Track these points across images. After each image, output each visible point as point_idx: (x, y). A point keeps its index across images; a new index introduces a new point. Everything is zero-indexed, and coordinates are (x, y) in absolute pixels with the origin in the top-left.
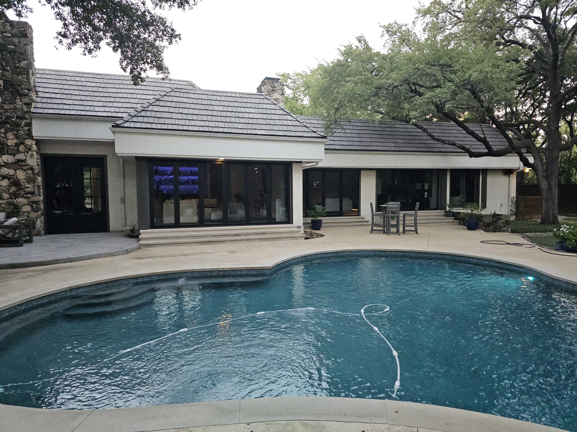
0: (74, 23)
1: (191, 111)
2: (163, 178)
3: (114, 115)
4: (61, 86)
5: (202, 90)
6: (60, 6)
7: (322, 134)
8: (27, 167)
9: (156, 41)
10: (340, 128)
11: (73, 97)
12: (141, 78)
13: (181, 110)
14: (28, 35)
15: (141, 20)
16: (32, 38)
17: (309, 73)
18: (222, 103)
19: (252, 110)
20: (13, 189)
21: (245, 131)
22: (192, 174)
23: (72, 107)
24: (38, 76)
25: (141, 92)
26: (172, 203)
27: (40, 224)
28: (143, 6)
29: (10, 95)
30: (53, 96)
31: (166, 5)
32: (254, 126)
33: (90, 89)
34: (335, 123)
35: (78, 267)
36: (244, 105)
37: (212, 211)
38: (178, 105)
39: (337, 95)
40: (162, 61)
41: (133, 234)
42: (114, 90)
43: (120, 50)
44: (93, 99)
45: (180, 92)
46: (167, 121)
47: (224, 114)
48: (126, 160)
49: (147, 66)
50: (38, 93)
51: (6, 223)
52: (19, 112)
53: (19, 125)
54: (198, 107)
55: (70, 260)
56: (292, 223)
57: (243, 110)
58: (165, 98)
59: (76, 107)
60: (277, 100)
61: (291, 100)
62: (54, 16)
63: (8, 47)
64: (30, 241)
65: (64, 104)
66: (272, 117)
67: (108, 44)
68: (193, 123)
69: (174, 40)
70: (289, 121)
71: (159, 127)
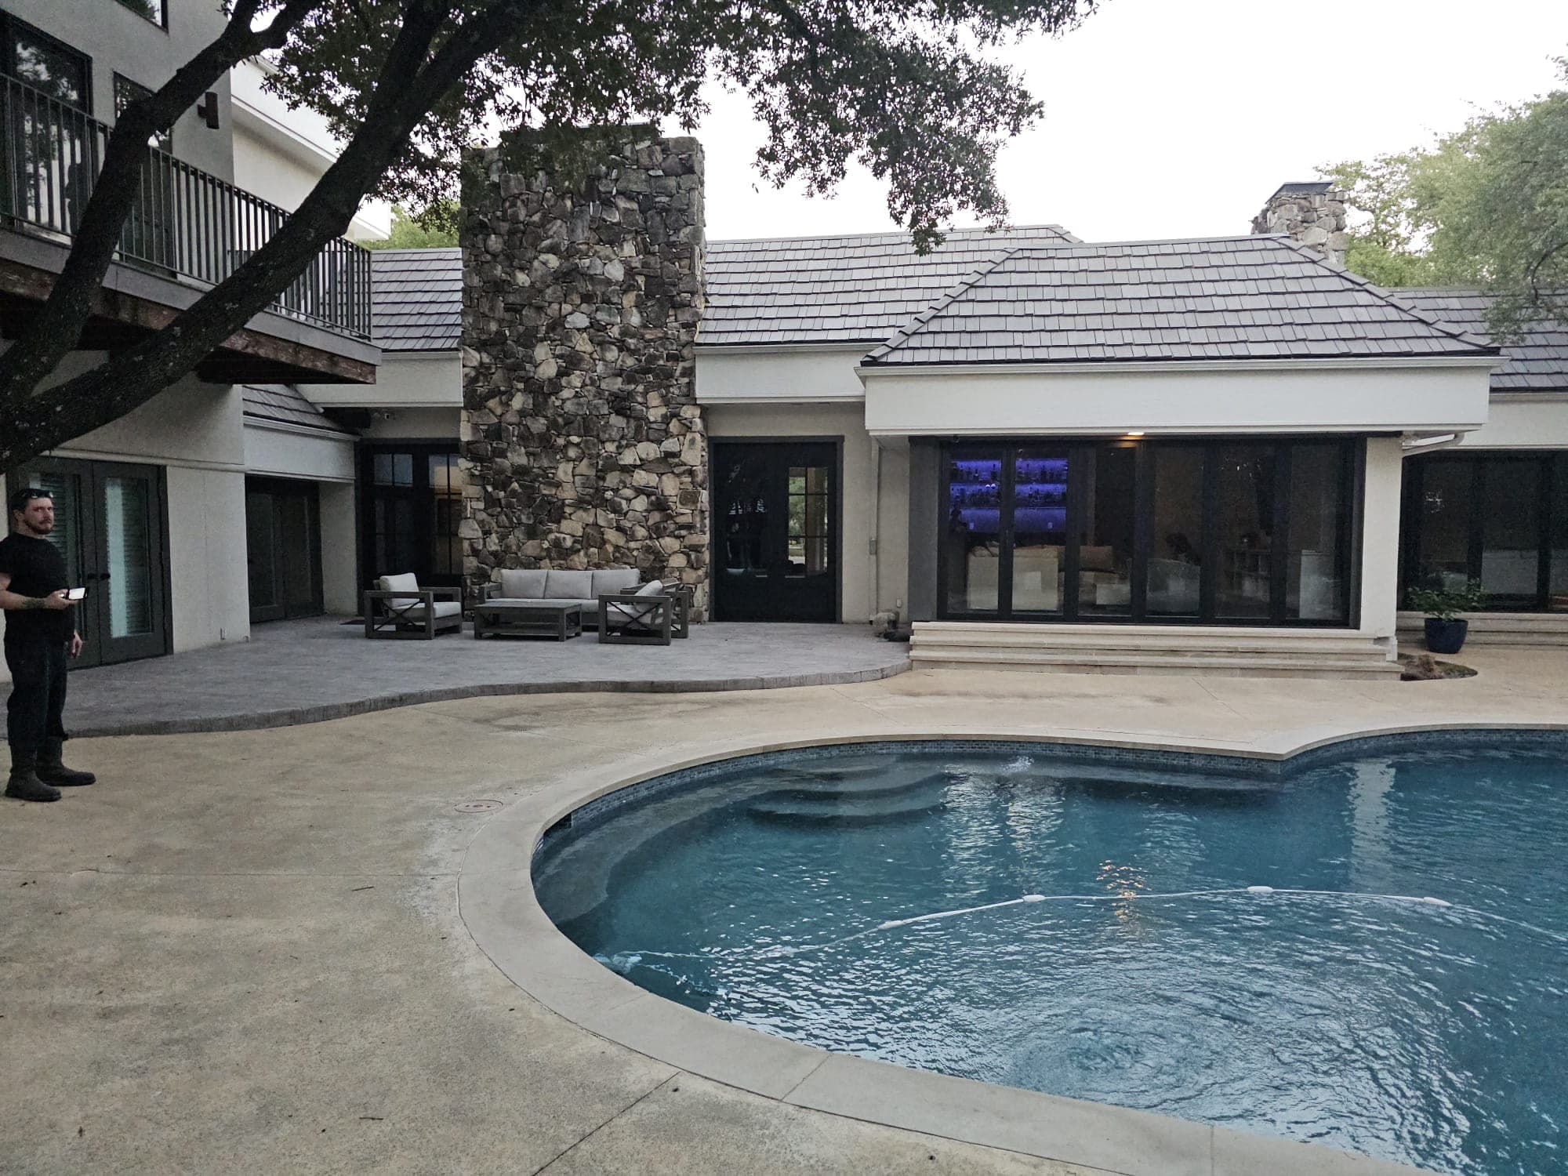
0: (792, 122)
1: (1057, 308)
2: (970, 489)
3: (865, 334)
4: (754, 278)
5: (1090, 246)
6: (767, 87)
7: (1484, 341)
8: (683, 468)
9: (978, 131)
10: (1551, 316)
11: (780, 301)
12: (936, 235)
13: (1030, 308)
14: (696, 168)
15: (944, 84)
16: (702, 174)
17: (1433, 150)
18: (1146, 276)
19: (1237, 288)
20: (656, 517)
21: (1212, 351)
22: (1045, 477)
23: (775, 325)
24: (710, 258)
25: (931, 270)
26: (993, 555)
27: (701, 597)
28: (951, 48)
29: (656, 308)
30: (738, 301)
31: (1008, 32)
32: (1242, 334)
33: (815, 276)
34: (1534, 303)
35: (779, 701)
36: (1212, 274)
37: (1096, 579)
38: (1023, 294)
39: (1549, 208)
40: (988, 183)
41: (896, 633)
42: (868, 274)
43: (889, 171)
44: (820, 299)
45: (1028, 258)
46: (993, 339)
47: (1151, 306)
48: (886, 446)
49: (953, 202)
50: (710, 299)
51: (640, 594)
52: (672, 344)
53: (670, 375)
54: (1075, 293)
55: (762, 684)
56: (1357, 627)
57: (1209, 289)
58: (992, 280)
59: (785, 325)
60: (1320, 248)
61: (1364, 244)
62: (751, 113)
63: (657, 200)
64: (682, 634)
65: (760, 318)
66: (1303, 301)
67: (863, 160)
68: (1059, 338)
69: (1025, 121)
70: (1362, 307)
71: (973, 355)
